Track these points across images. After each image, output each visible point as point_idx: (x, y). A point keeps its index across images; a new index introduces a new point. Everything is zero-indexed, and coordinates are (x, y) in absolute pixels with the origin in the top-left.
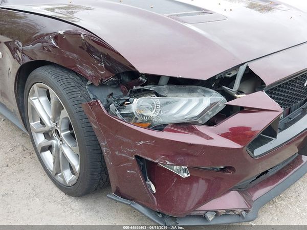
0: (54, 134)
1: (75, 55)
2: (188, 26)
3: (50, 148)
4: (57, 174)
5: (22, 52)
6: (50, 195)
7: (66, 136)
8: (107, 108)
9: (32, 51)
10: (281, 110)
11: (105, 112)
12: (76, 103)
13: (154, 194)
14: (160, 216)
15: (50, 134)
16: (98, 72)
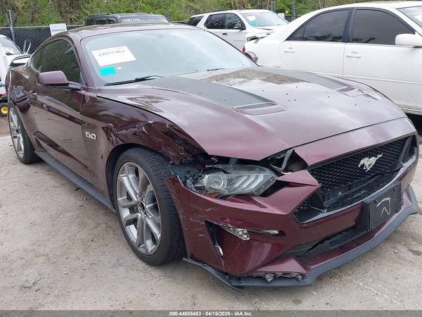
0: (139, 208)
1: (161, 140)
2: (248, 116)
3: (134, 221)
4: (139, 245)
5: (116, 136)
6: (133, 265)
7: (150, 208)
8: (185, 183)
9: (125, 135)
10: (319, 185)
11: (183, 185)
12: (159, 178)
13: (222, 257)
14: (227, 277)
15: (135, 208)
16: (179, 153)
